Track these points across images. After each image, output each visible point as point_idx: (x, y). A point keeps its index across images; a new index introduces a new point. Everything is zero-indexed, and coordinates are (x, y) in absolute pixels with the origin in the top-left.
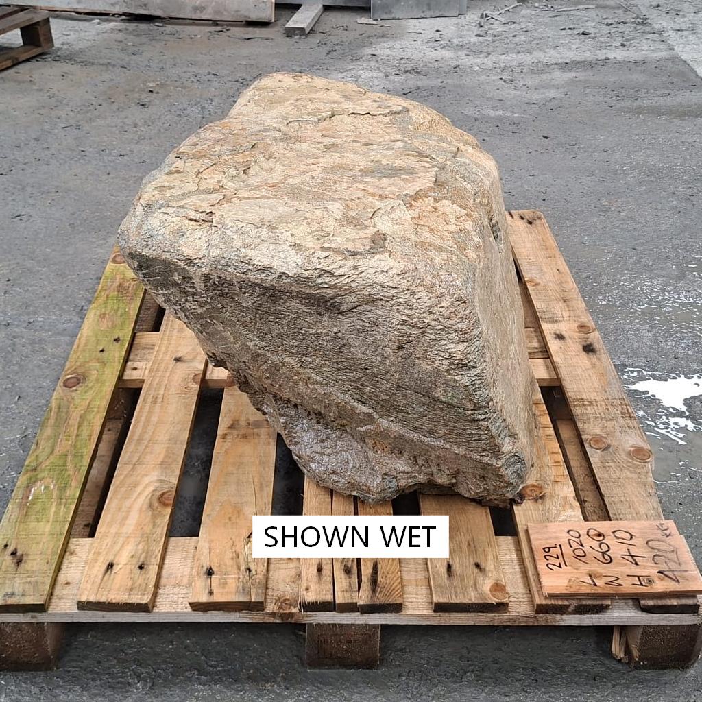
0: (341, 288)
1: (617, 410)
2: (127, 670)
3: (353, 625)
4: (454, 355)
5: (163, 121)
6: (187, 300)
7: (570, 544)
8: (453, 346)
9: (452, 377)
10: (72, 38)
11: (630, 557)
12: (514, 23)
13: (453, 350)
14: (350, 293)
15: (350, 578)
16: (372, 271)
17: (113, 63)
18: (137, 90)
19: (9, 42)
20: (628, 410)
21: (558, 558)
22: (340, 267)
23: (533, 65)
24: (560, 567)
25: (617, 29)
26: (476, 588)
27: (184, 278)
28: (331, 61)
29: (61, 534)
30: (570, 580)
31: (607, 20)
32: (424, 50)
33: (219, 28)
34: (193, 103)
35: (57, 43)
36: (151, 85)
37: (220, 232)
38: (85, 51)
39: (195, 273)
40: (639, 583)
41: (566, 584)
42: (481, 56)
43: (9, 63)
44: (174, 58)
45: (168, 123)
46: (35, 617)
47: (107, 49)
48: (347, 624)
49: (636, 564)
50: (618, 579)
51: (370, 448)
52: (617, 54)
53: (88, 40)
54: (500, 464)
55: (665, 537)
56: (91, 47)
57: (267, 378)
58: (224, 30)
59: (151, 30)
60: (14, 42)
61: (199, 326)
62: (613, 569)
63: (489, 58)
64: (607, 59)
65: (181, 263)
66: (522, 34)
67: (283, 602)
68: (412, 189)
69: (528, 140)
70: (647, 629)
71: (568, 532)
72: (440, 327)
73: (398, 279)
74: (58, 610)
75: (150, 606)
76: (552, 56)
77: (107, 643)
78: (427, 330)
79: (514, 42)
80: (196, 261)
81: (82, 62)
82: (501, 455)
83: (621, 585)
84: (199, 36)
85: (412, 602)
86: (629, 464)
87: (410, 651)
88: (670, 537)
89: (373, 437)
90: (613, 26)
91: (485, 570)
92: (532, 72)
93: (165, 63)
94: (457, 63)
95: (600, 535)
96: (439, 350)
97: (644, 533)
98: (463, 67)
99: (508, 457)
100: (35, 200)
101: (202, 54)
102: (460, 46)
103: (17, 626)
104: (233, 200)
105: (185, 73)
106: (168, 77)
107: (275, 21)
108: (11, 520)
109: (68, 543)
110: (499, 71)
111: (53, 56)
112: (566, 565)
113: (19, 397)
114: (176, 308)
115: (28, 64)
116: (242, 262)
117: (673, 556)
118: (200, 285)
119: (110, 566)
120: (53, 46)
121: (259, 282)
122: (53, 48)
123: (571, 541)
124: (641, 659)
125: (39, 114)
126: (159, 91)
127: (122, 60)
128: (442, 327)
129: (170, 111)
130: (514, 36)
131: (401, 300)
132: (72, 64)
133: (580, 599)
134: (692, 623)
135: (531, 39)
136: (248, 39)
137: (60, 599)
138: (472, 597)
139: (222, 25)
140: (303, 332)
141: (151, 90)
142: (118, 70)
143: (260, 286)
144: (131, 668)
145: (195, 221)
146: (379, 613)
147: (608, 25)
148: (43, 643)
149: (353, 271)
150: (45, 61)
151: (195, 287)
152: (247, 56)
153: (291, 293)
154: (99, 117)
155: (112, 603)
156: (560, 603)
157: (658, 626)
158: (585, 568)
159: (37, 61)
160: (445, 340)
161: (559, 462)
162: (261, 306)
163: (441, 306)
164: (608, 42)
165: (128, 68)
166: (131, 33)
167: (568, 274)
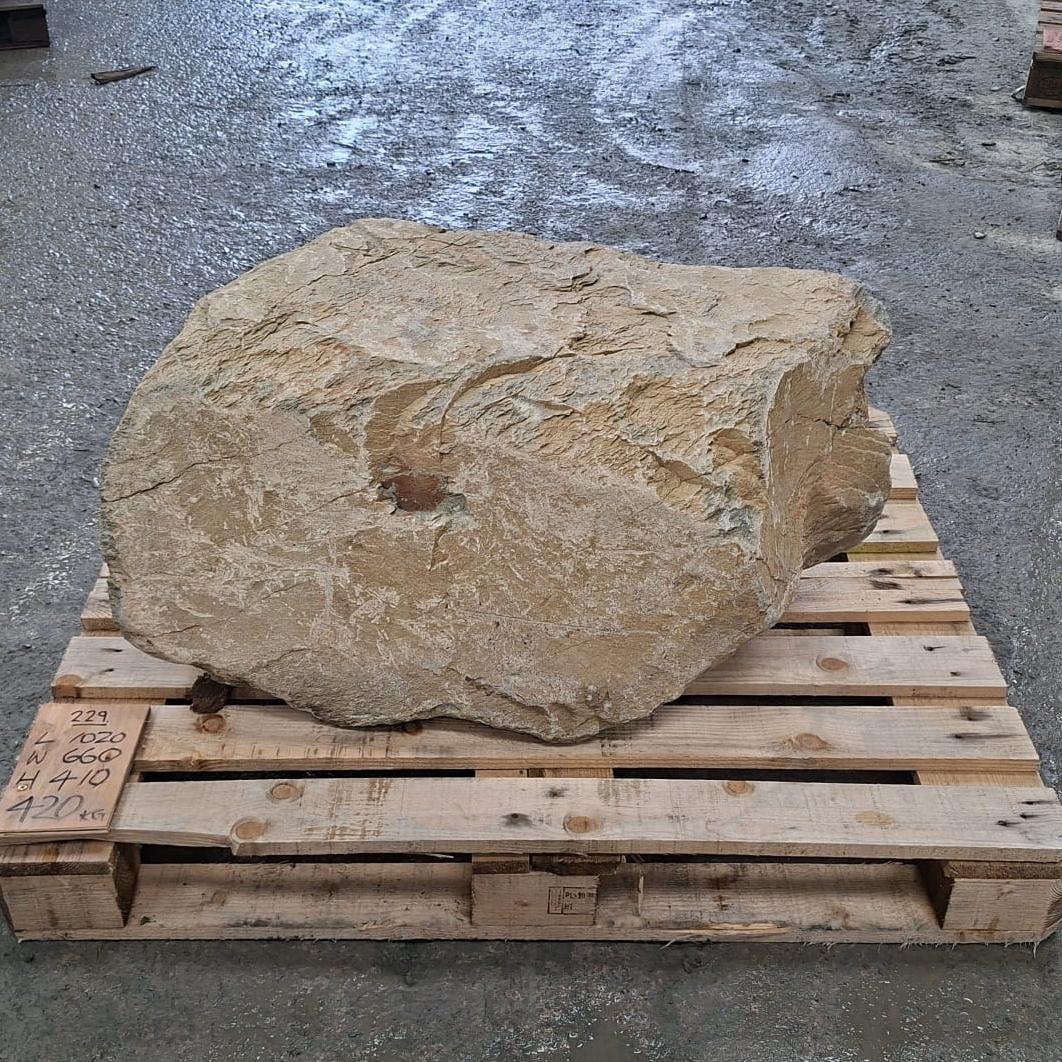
7: (105, 733)
11: (65, 778)
21: (87, 721)
24: (73, 721)
30: (52, 725)
40: (24, 778)
49: (52, 781)
55: (82, 813)
62: (53, 760)
71: (122, 734)
95: (107, 759)
112: (74, 725)
117: (49, 814)
123: (108, 734)
158: (64, 739)
167: (801, 838)
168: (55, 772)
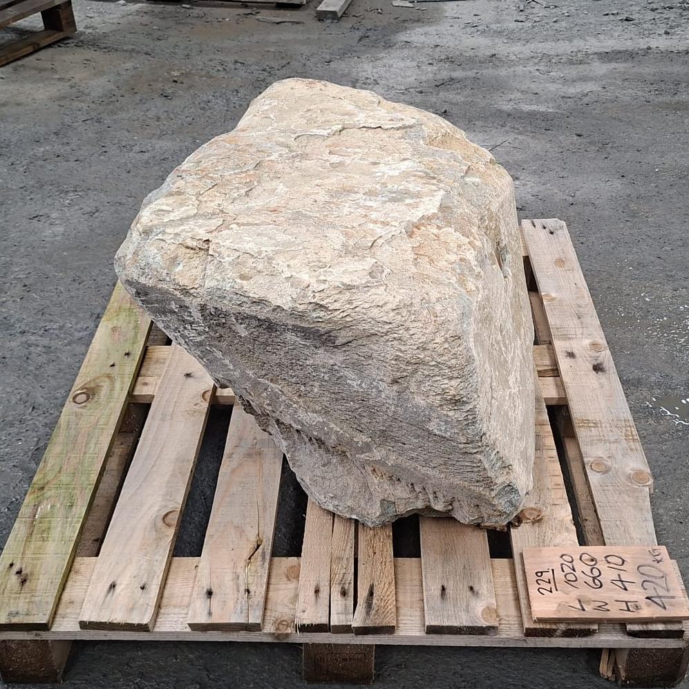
0: (335, 322)
1: (621, 432)
2: (131, 683)
3: (349, 645)
4: (447, 391)
5: (187, 115)
6: (185, 328)
7: (562, 568)
8: (446, 381)
9: (445, 412)
10: (97, 20)
11: (620, 582)
12: (556, 7)
13: (446, 386)
14: (345, 327)
15: (346, 600)
16: (367, 305)
17: (137, 49)
18: (161, 79)
19: (31, 24)
20: (632, 432)
21: (550, 583)
22: (335, 301)
23: (572, 54)
24: (551, 592)
25: (662, 15)
26: (468, 611)
27: (181, 307)
28: (363, 48)
29: (66, 553)
30: (559, 605)
31: (652, 4)
32: (461, 37)
33: (248, 11)
34: (218, 94)
35: (80, 27)
36: (176, 74)
37: (216, 262)
38: (108, 36)
39: (191, 303)
40: (626, 609)
41: (555, 609)
42: (519, 44)
43: (30, 49)
44: (200, 44)
45: (191, 116)
46: (39, 635)
47: (131, 33)
48: (343, 644)
49: (626, 589)
50: (607, 604)
51: (369, 474)
52: (660, 43)
53: (113, 23)
54: (493, 494)
55: (656, 562)
56: (115, 31)
57: (268, 405)
58: (254, 13)
59: (177, 13)
60: (35, 25)
61: (199, 353)
62: (601, 595)
63: (527, 46)
64: (649, 48)
65: (177, 293)
66: (563, 20)
67: (280, 623)
68: (415, 215)
69: (560, 138)
70: (632, 651)
71: (561, 557)
72: (434, 363)
73: (392, 314)
74: (62, 629)
75: (150, 626)
76: (594, 45)
77: (113, 657)
78: (421, 366)
79: (554, 28)
80: (192, 291)
81: (105, 48)
82: (494, 485)
83: (608, 610)
84: (228, 19)
85: (405, 624)
86: (627, 488)
87: (405, 667)
88: (661, 563)
89: (372, 464)
90: (658, 11)
91: (478, 593)
92: (571, 62)
93: (191, 50)
94: (494, 52)
95: (592, 560)
96: (432, 386)
97: (636, 558)
98: (499, 56)
99: (501, 487)
100: (53, 199)
101: (229, 39)
102: (499, 33)
103: (22, 643)
104: (231, 226)
105: (211, 60)
106: (193, 65)
107: (307, 3)
108: (17, 539)
109: (73, 562)
110: (536, 61)
111: (75, 41)
112: (557, 590)
113: (34, 408)
114: (176, 334)
115: (50, 49)
116: (237, 294)
117: (662, 582)
118: (197, 315)
119: (113, 586)
120: (76, 30)
121: (254, 314)
122: (76, 32)
123: (564, 566)
124: (627, 678)
125: (60, 105)
126: (184, 81)
127: (147, 46)
128: (435, 363)
129: (194, 103)
130: (555, 22)
131: (396, 335)
132: (95, 50)
133: (568, 623)
134: (677, 647)
135: (572, 25)
136: (278, 23)
137: (63, 618)
138: (463, 621)
139: (252, 7)
140: (301, 363)
141: (176, 79)
142: (142, 57)
143: (255, 318)
144: (136, 682)
145: (192, 249)
146: (373, 634)
147: (653, 10)
148: (48, 658)
149: (348, 306)
150: (68, 47)
151: (192, 316)
152: (276, 43)
153: (286, 326)
154: (121, 109)
155: (113, 623)
156: (548, 627)
157: (643, 649)
158: (575, 593)
159: (59, 46)
160: (439, 376)
161: (559, 485)
162: (258, 337)
163: (435, 341)
164: (651, 30)
165: (152, 55)
166: (156, 16)
167: (585, 288)
168: (615, 589)
